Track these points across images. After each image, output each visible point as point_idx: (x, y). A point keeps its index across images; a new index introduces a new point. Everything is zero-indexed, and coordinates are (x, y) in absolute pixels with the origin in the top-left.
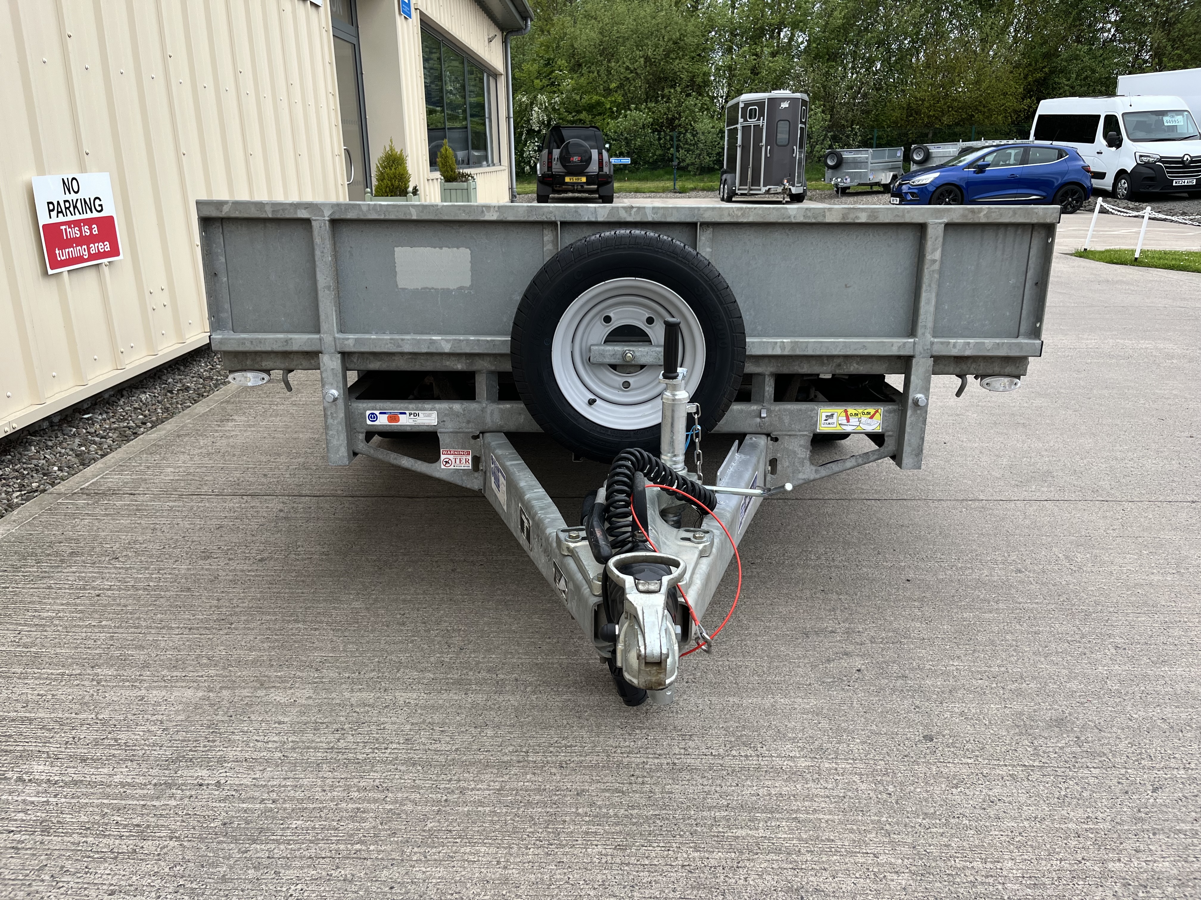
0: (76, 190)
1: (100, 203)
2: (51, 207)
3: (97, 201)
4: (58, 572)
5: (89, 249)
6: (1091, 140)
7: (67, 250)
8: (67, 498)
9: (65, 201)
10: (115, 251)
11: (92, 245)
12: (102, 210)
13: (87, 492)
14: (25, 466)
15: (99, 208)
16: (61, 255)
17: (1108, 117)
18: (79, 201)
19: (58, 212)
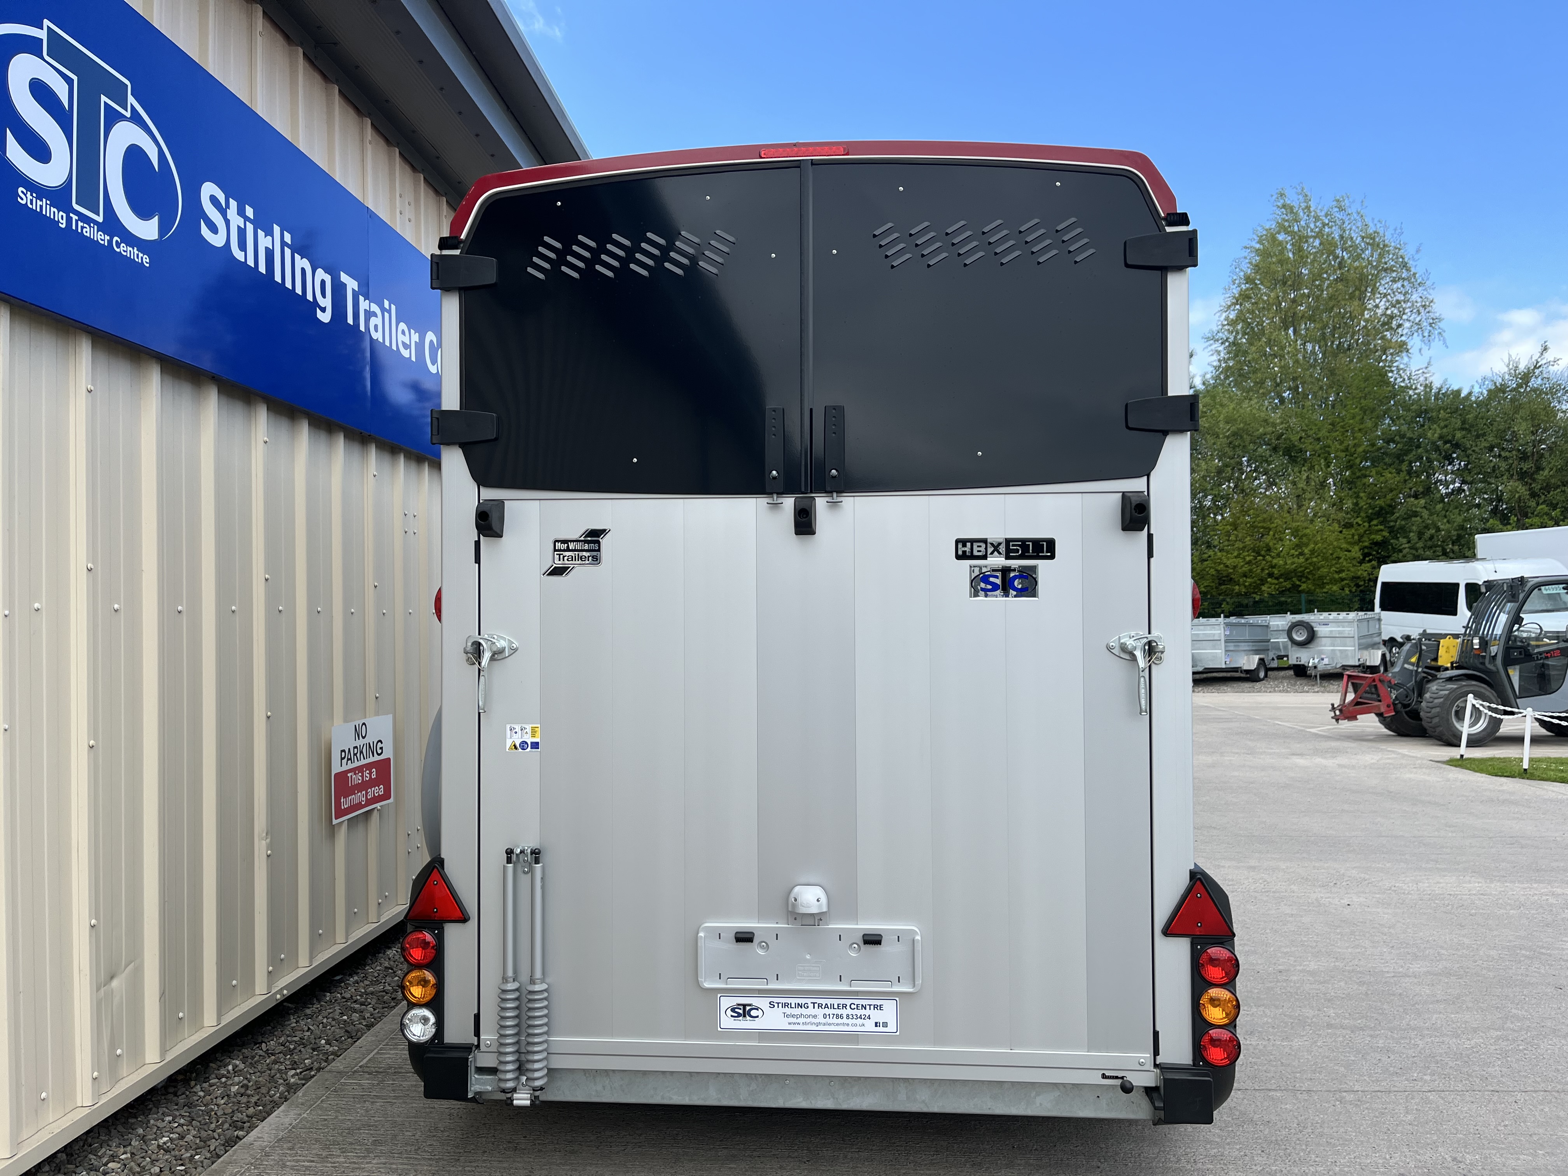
0: (364, 735)
1: (381, 746)
2: (343, 753)
4: (367, 1163)
5: (367, 793)
6: (1453, 612)
7: (350, 798)
8: (349, 1077)
9: (354, 748)
10: (387, 795)
11: (370, 790)
12: (382, 753)
13: (368, 1070)
14: (289, 1039)
16: (345, 804)
17: (1468, 585)
18: (365, 746)
19: (348, 760)
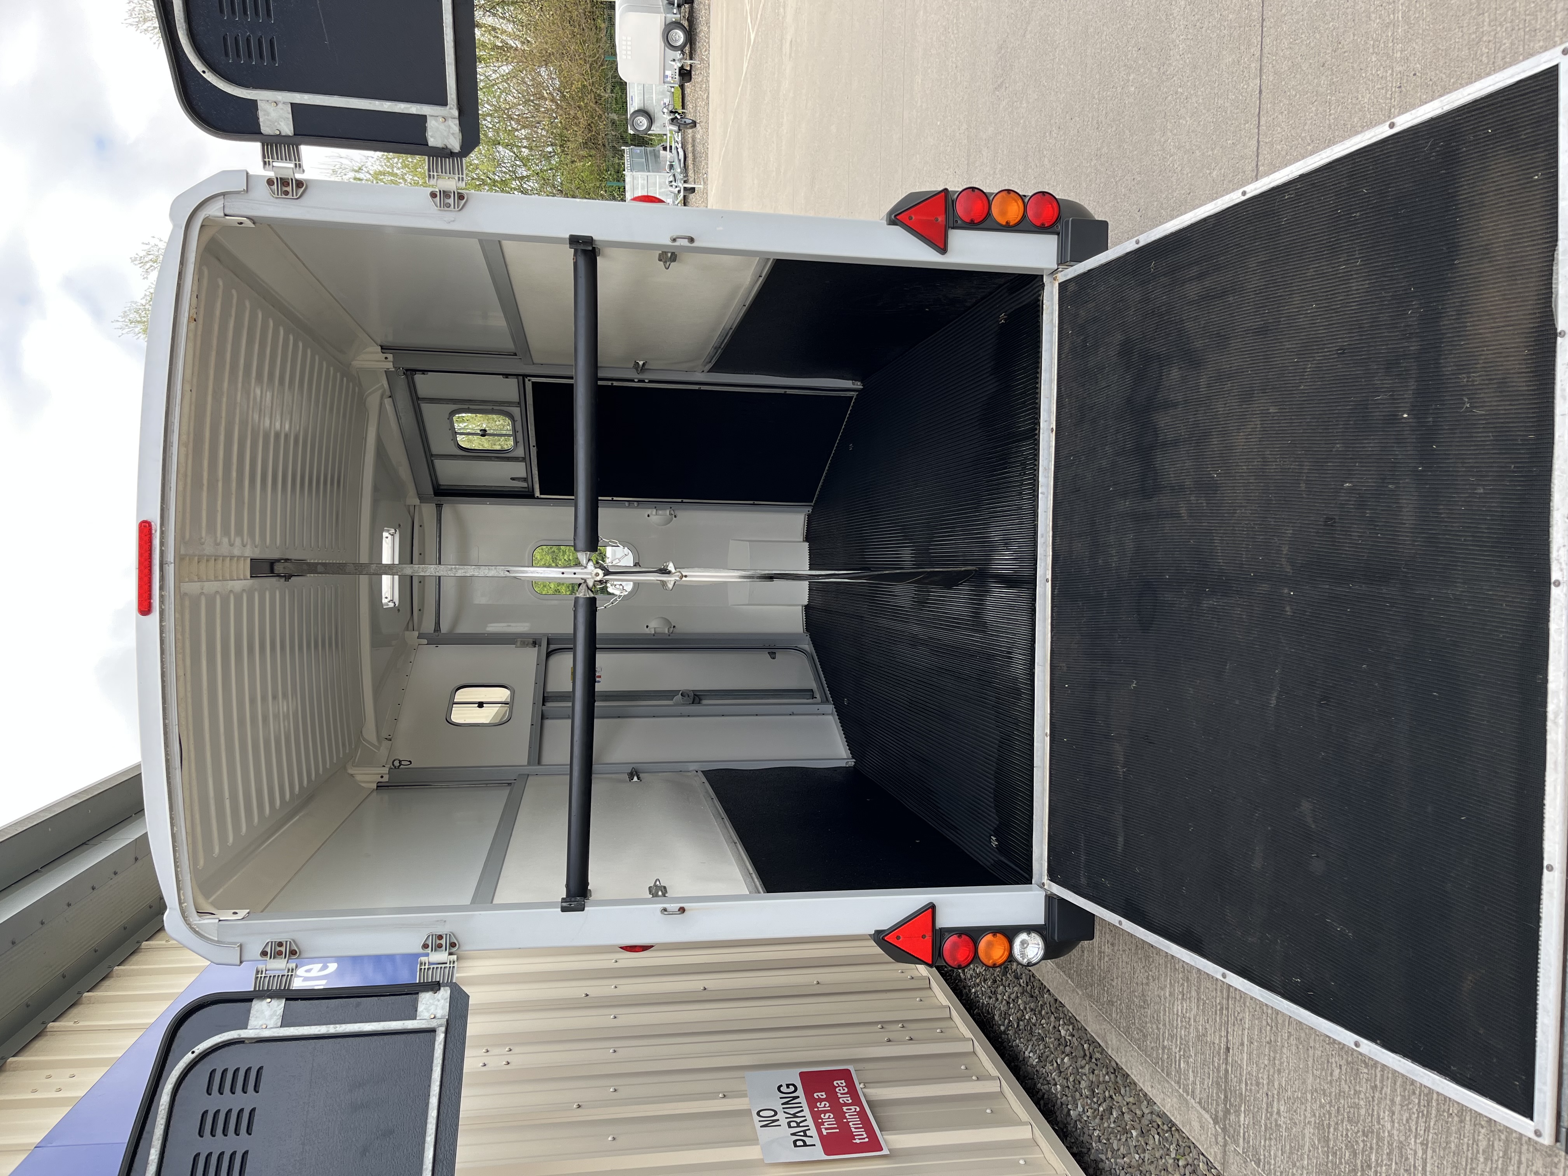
0: (773, 1113)
1: (785, 1086)
2: (799, 1143)
3: (783, 1089)
5: (846, 1105)
7: (853, 1130)
9: (790, 1127)
10: (845, 1075)
11: (841, 1100)
12: (794, 1085)
15: (792, 1088)
16: (861, 1137)
18: (785, 1110)
19: (805, 1135)
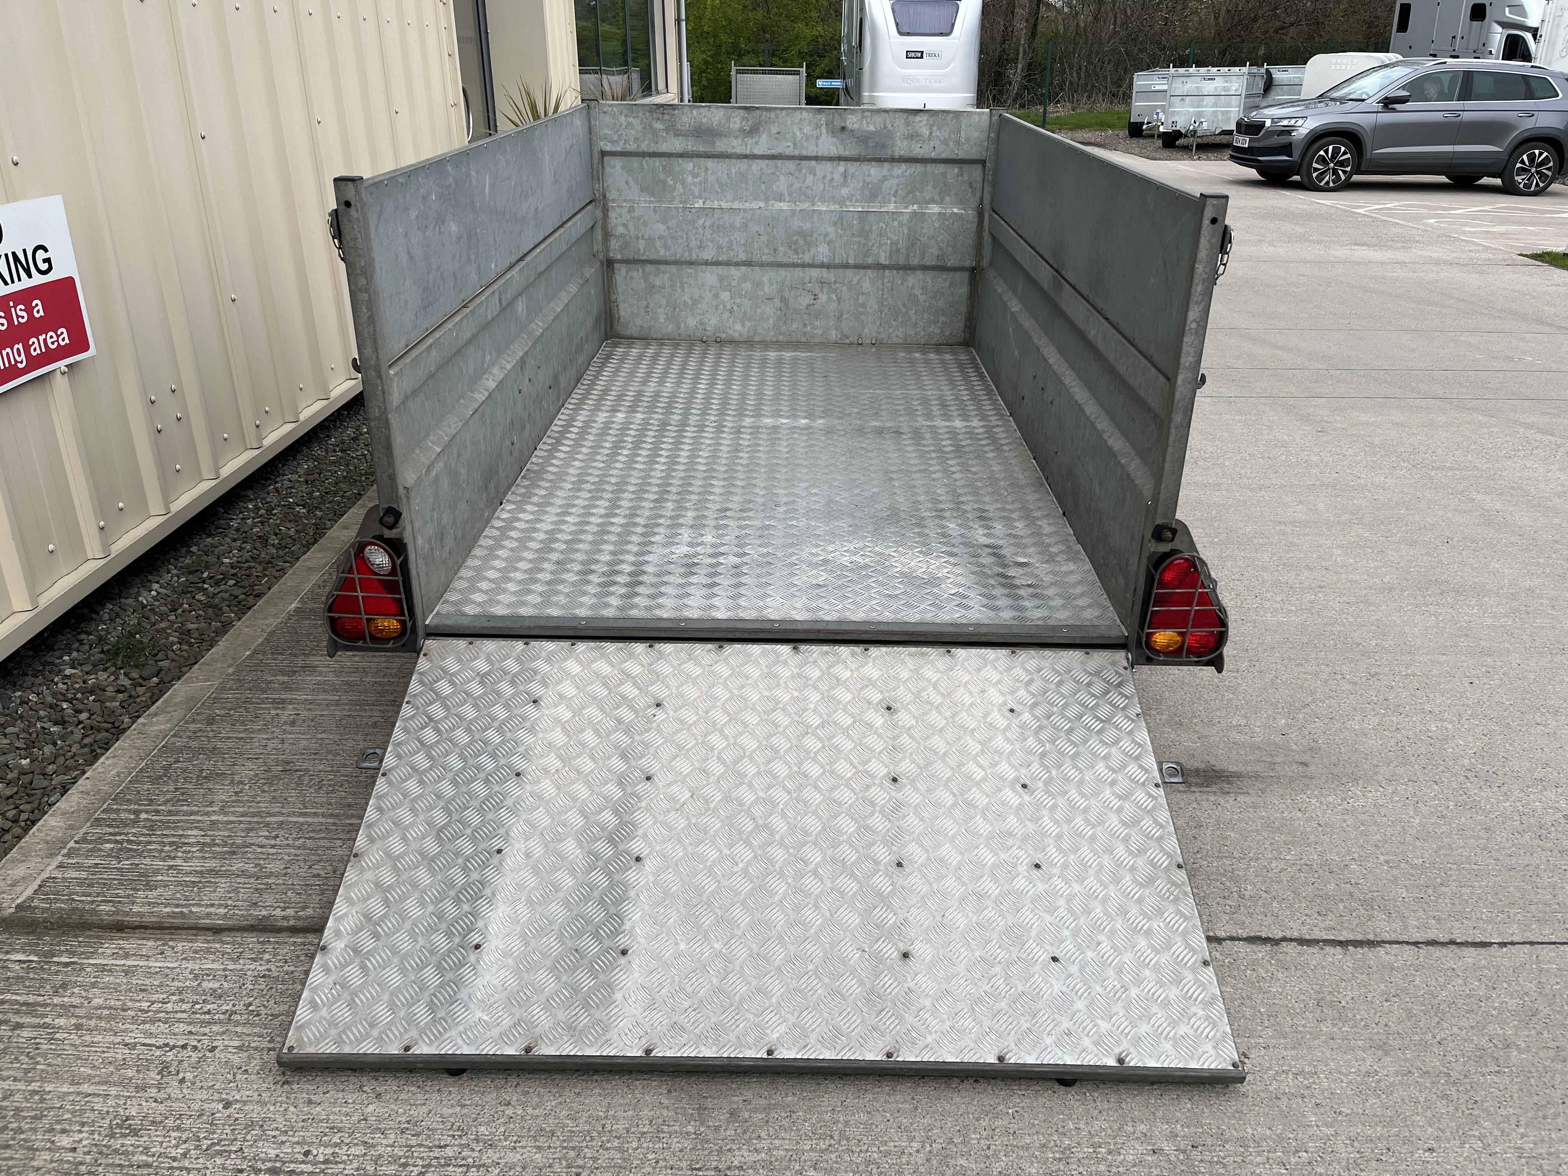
1: (46, 256)
3: (41, 255)
5: (27, 348)
10: (79, 343)
11: (32, 340)
12: (50, 269)
15: (44, 267)
